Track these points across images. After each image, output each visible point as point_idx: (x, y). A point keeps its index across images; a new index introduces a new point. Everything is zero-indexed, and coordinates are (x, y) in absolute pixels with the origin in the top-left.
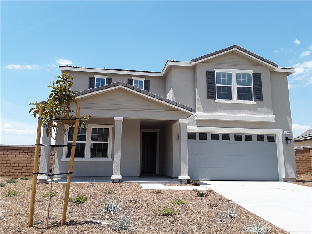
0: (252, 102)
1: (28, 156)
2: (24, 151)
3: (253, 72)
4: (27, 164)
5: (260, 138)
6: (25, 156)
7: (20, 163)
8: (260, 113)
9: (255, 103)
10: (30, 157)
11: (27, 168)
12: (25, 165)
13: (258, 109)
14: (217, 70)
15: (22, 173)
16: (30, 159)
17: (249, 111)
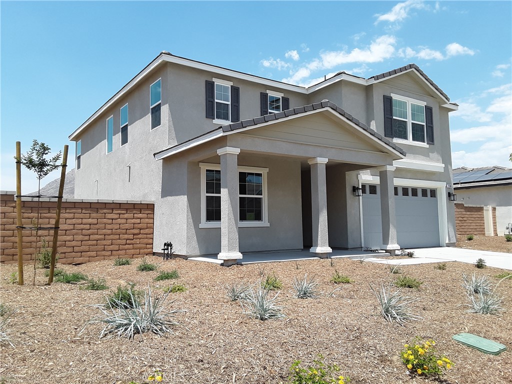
0: (425, 145)
1: (90, 221)
2: (83, 211)
3: (425, 104)
4: (90, 235)
5: (424, 192)
6: (85, 221)
7: (77, 234)
8: (432, 160)
9: (428, 146)
10: (95, 221)
11: (90, 243)
12: (87, 238)
13: (430, 154)
14: (395, 97)
15: (81, 252)
16: (95, 226)
17: (422, 157)
